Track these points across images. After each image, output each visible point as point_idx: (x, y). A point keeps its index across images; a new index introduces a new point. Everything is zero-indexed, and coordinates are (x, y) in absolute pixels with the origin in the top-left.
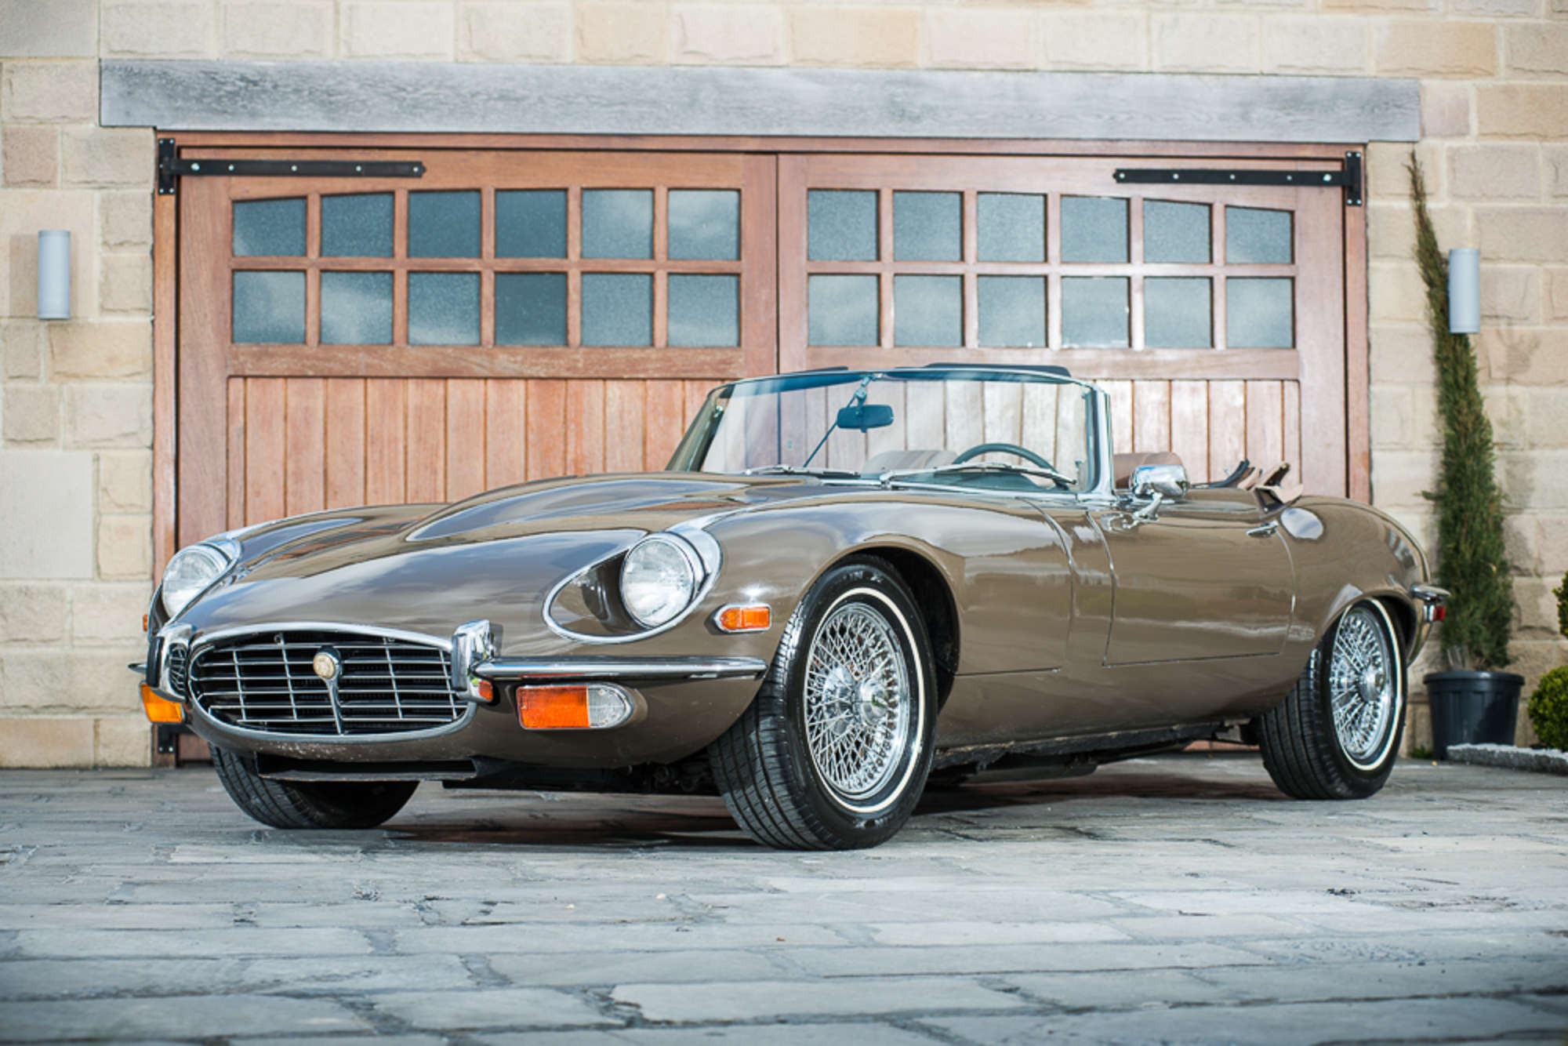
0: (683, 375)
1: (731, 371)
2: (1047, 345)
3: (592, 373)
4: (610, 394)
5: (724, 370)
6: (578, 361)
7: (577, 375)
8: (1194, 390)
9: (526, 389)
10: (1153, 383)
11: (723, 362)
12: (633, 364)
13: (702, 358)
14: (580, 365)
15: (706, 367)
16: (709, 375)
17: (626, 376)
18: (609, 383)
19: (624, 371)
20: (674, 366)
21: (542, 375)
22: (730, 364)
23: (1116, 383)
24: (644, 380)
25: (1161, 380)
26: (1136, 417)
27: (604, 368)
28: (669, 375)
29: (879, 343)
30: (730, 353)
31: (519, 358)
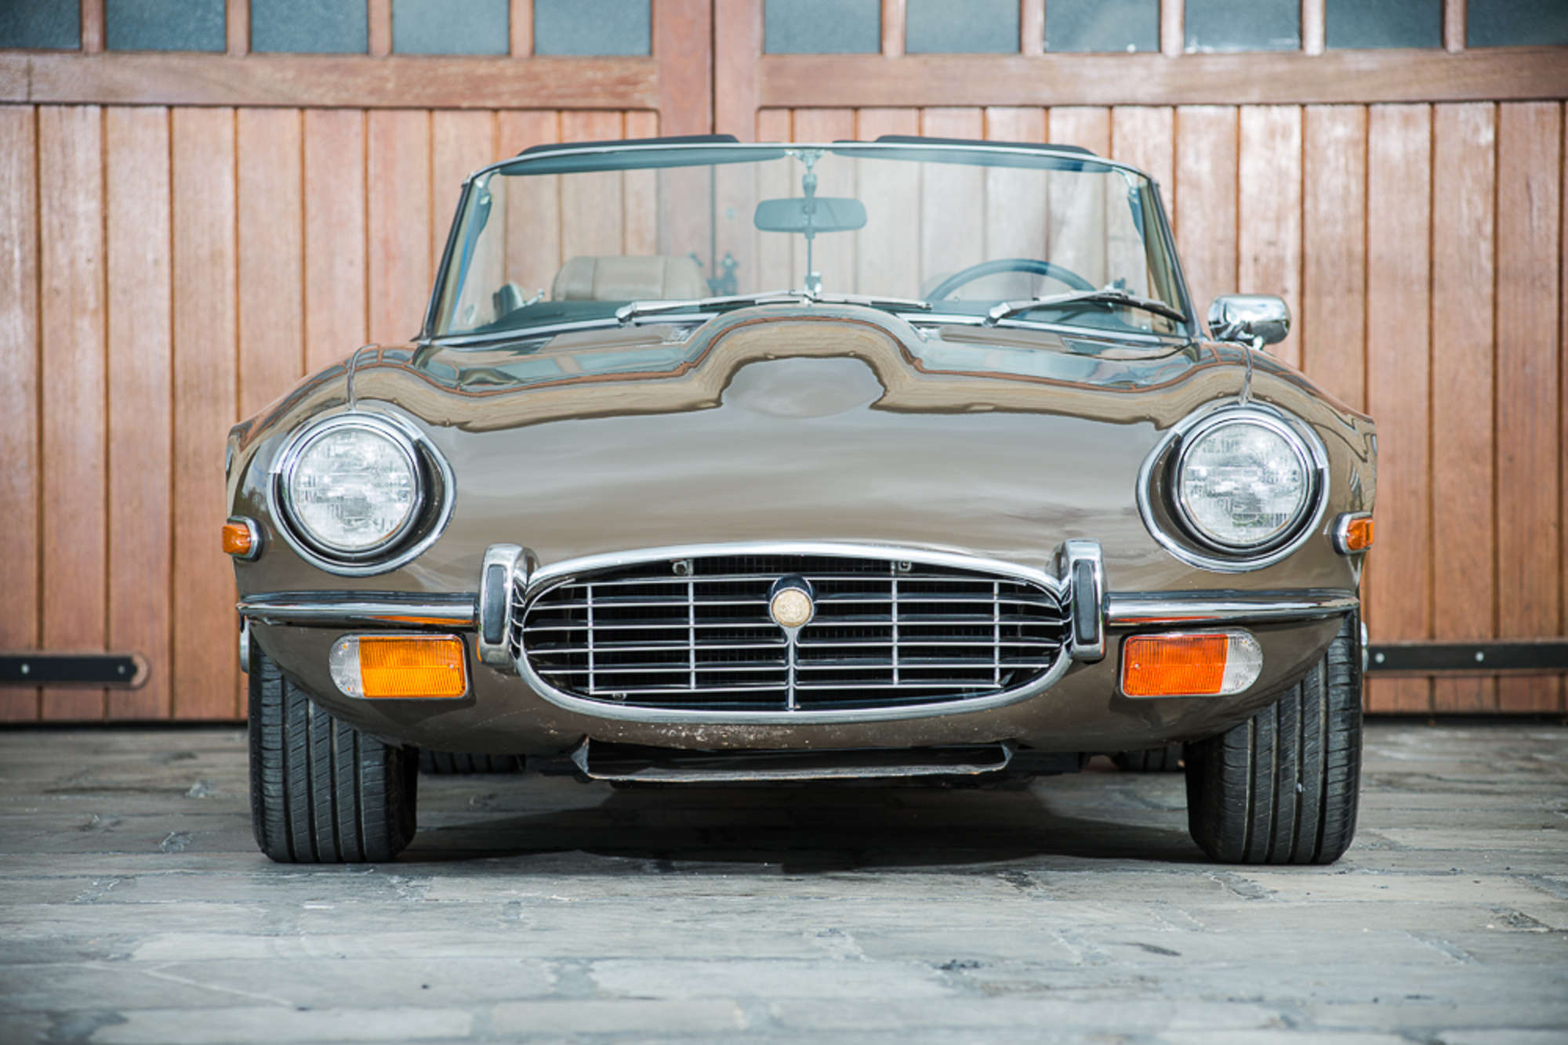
0: (560, 103)
1: (637, 96)
2: (1160, 50)
3: (408, 100)
4: (439, 135)
5: (623, 96)
6: (386, 79)
7: (385, 103)
8: (1407, 121)
9: (303, 124)
10: (1338, 109)
11: (624, 81)
12: (476, 85)
13: (590, 74)
14: (390, 86)
15: (596, 89)
16: (601, 102)
17: (465, 104)
18: (437, 115)
19: (463, 96)
20: (543, 87)
21: (328, 102)
22: (635, 83)
23: (1275, 110)
24: (496, 110)
25: (1353, 103)
26: (1309, 166)
27: (430, 90)
28: (536, 103)
29: (881, 50)
30: (634, 67)
31: (290, 74)
